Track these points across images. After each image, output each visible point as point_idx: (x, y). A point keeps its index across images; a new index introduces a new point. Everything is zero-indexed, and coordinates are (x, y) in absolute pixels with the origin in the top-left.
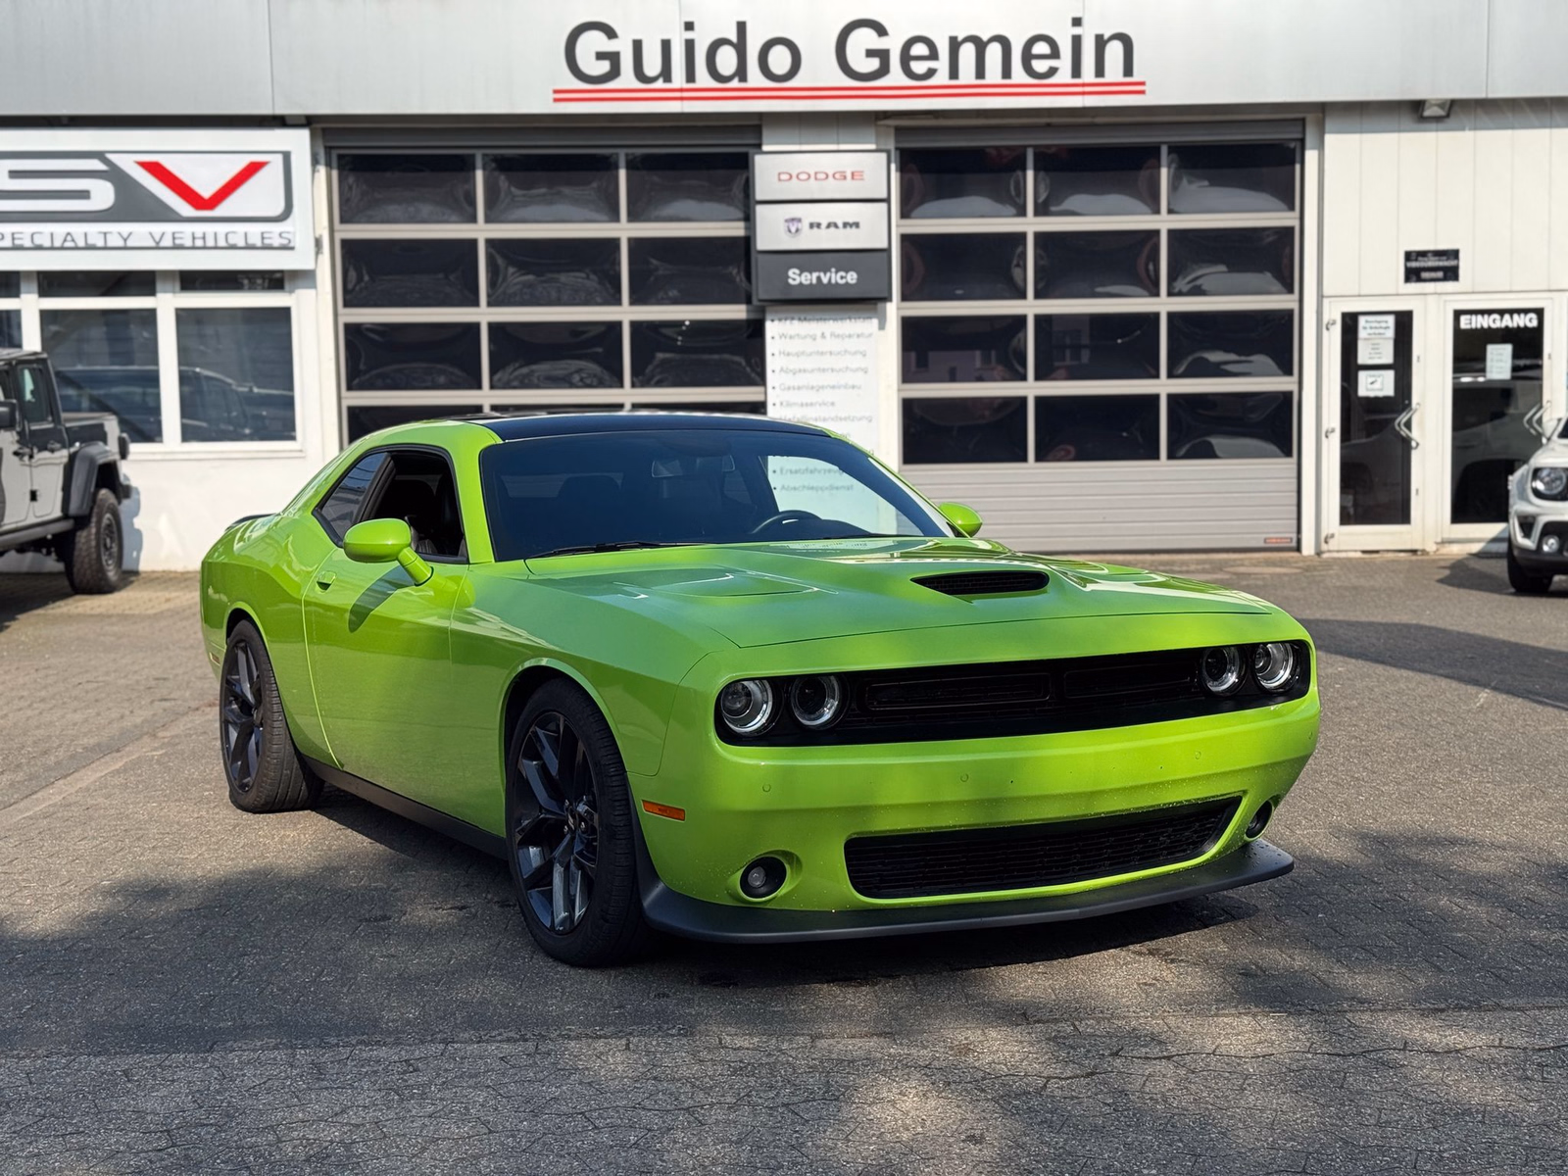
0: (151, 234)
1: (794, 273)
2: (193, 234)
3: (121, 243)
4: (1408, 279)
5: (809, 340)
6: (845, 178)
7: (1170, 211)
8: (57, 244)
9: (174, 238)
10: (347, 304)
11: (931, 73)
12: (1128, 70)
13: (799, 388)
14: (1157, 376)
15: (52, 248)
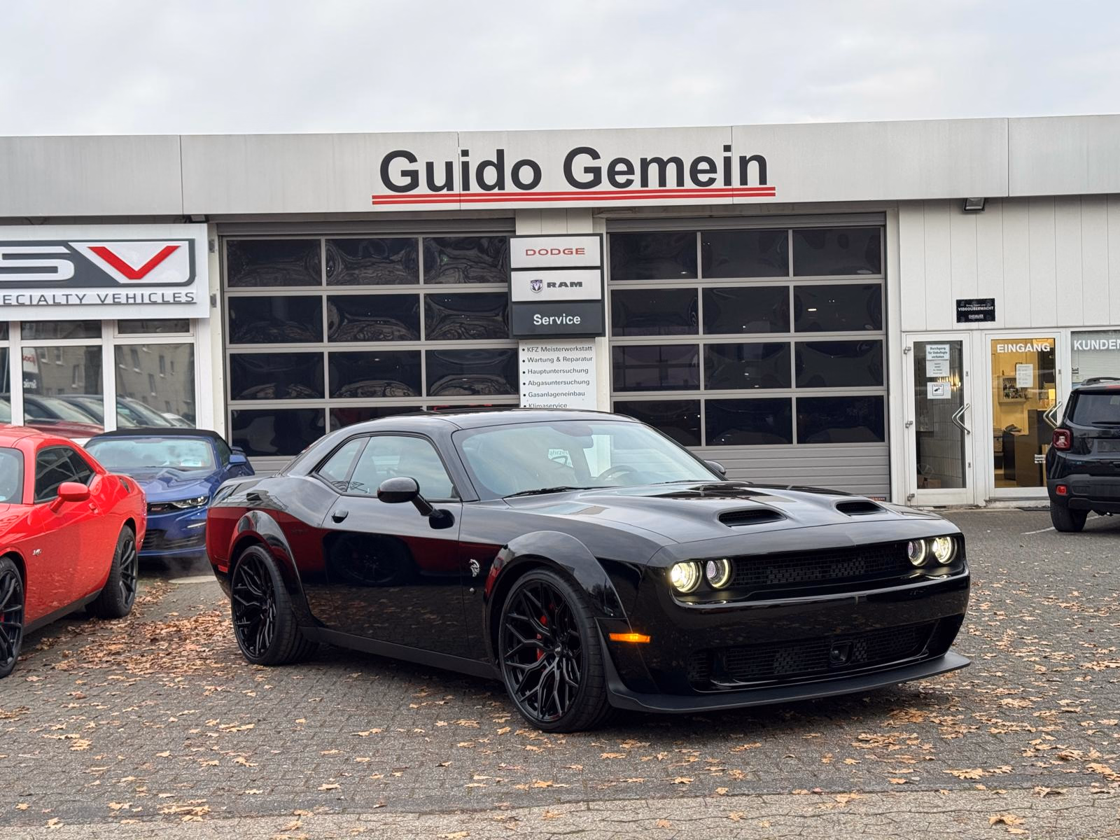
0: (98, 295)
1: (537, 317)
2: (127, 295)
3: (78, 302)
4: (959, 320)
5: (548, 363)
6: (572, 253)
7: (795, 275)
8: (35, 302)
9: (114, 298)
10: (231, 342)
11: (629, 182)
12: (763, 179)
13: (542, 395)
14: (789, 386)
15: (31, 305)
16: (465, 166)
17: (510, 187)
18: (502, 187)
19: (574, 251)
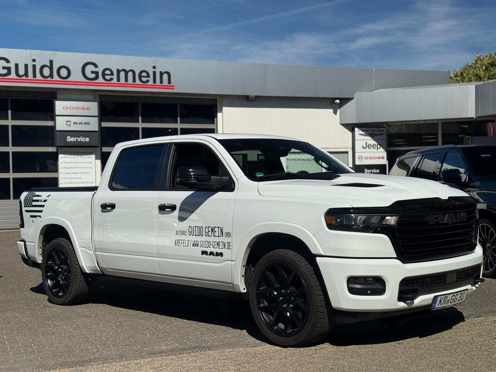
1: (69, 138)
5: (73, 158)
7: (181, 123)
11: (111, 79)
12: (169, 82)
13: (70, 173)
16: (34, 67)
17: (56, 77)
18: (52, 77)
19: (86, 108)
